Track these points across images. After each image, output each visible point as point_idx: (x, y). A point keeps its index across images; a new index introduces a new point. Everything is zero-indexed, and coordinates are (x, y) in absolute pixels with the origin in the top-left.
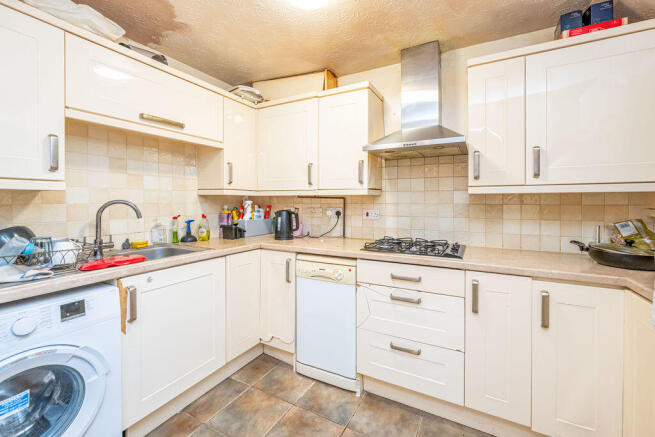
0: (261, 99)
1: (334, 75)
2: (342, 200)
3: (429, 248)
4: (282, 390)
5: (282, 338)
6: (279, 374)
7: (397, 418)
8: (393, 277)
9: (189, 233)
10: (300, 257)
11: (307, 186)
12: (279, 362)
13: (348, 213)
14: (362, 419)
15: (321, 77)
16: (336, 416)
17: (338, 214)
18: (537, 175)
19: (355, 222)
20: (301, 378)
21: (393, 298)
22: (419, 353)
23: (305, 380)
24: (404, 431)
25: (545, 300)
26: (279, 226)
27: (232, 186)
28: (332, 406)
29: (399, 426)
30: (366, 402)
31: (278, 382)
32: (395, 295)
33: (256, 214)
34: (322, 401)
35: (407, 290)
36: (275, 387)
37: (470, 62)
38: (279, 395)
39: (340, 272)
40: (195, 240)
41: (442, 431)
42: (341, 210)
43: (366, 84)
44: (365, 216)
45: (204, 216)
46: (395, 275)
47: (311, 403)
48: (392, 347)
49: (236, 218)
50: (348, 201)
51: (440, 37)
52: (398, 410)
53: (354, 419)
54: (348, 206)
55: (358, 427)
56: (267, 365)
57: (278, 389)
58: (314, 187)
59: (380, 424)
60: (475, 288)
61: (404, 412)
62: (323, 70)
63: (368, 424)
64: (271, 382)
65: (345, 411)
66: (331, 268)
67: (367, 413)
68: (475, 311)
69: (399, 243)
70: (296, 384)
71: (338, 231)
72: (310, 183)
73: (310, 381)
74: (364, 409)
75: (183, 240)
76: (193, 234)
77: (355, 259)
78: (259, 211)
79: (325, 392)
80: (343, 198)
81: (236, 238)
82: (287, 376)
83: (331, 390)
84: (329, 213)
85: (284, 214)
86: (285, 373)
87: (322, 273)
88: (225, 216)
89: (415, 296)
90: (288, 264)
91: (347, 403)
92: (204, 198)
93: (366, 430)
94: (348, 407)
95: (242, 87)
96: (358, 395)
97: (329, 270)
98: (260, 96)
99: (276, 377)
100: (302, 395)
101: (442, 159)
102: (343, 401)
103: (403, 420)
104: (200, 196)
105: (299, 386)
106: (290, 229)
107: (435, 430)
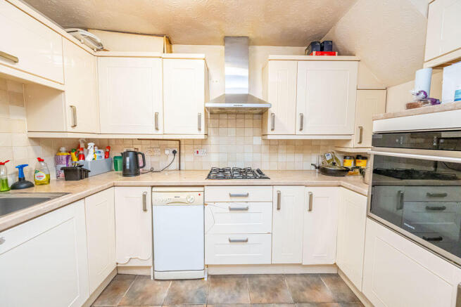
0: (100, 48)
1: (169, 42)
2: (178, 142)
3: (244, 173)
4: (147, 298)
5: (139, 257)
6: (139, 286)
7: (234, 285)
8: (231, 196)
9: (22, 179)
10: (154, 189)
11: (153, 131)
12: (135, 277)
13: (182, 151)
14: (215, 295)
15: (161, 41)
16: (197, 300)
17: (174, 152)
18: (301, 130)
19: (188, 159)
20: (159, 283)
21: (231, 209)
22: (247, 241)
23: (163, 282)
24: (242, 291)
25: (311, 196)
26: (128, 164)
27: (75, 129)
28: (191, 294)
29: (238, 288)
30: (212, 282)
31: (141, 293)
32: (232, 207)
33: (97, 154)
34: (183, 294)
35: (239, 203)
36: (140, 298)
37: (271, 57)
38: (146, 303)
39: (192, 197)
40: (31, 185)
41: (260, 282)
42: (177, 150)
43: (203, 56)
44: (196, 154)
45: (40, 160)
46: (232, 194)
47: (175, 299)
48: (230, 241)
49: (75, 160)
50: (182, 143)
51: (251, 35)
52: (233, 279)
53: (210, 297)
54: (182, 147)
55: (214, 301)
56: (124, 283)
57: (143, 299)
58: (160, 132)
59: (227, 292)
60: (279, 195)
61: (237, 279)
62: (162, 36)
63: (219, 296)
64: (134, 295)
65: (201, 294)
66: (184, 195)
67: (216, 289)
68: (278, 209)
69: (223, 171)
70: (157, 288)
71: (175, 165)
72: (157, 129)
73: (168, 282)
74: (213, 287)
75: (14, 187)
76: (26, 179)
77: (203, 186)
78: (100, 152)
79: (182, 286)
80: (179, 140)
81: (81, 178)
82: (147, 286)
83: (186, 283)
84: (167, 152)
85: (131, 154)
86: (144, 283)
87: (178, 199)
88: (64, 158)
89: (245, 205)
90: (144, 196)
91: (200, 288)
92: (37, 141)
93: (220, 301)
94: (202, 290)
95: (82, 32)
96: (206, 279)
97: (183, 197)
98: (100, 44)
99: (137, 290)
100: (166, 295)
101: (247, 116)
102: (197, 287)
103: (239, 284)
104: (31, 138)
105: (160, 289)
106: (137, 167)
107: (256, 283)
